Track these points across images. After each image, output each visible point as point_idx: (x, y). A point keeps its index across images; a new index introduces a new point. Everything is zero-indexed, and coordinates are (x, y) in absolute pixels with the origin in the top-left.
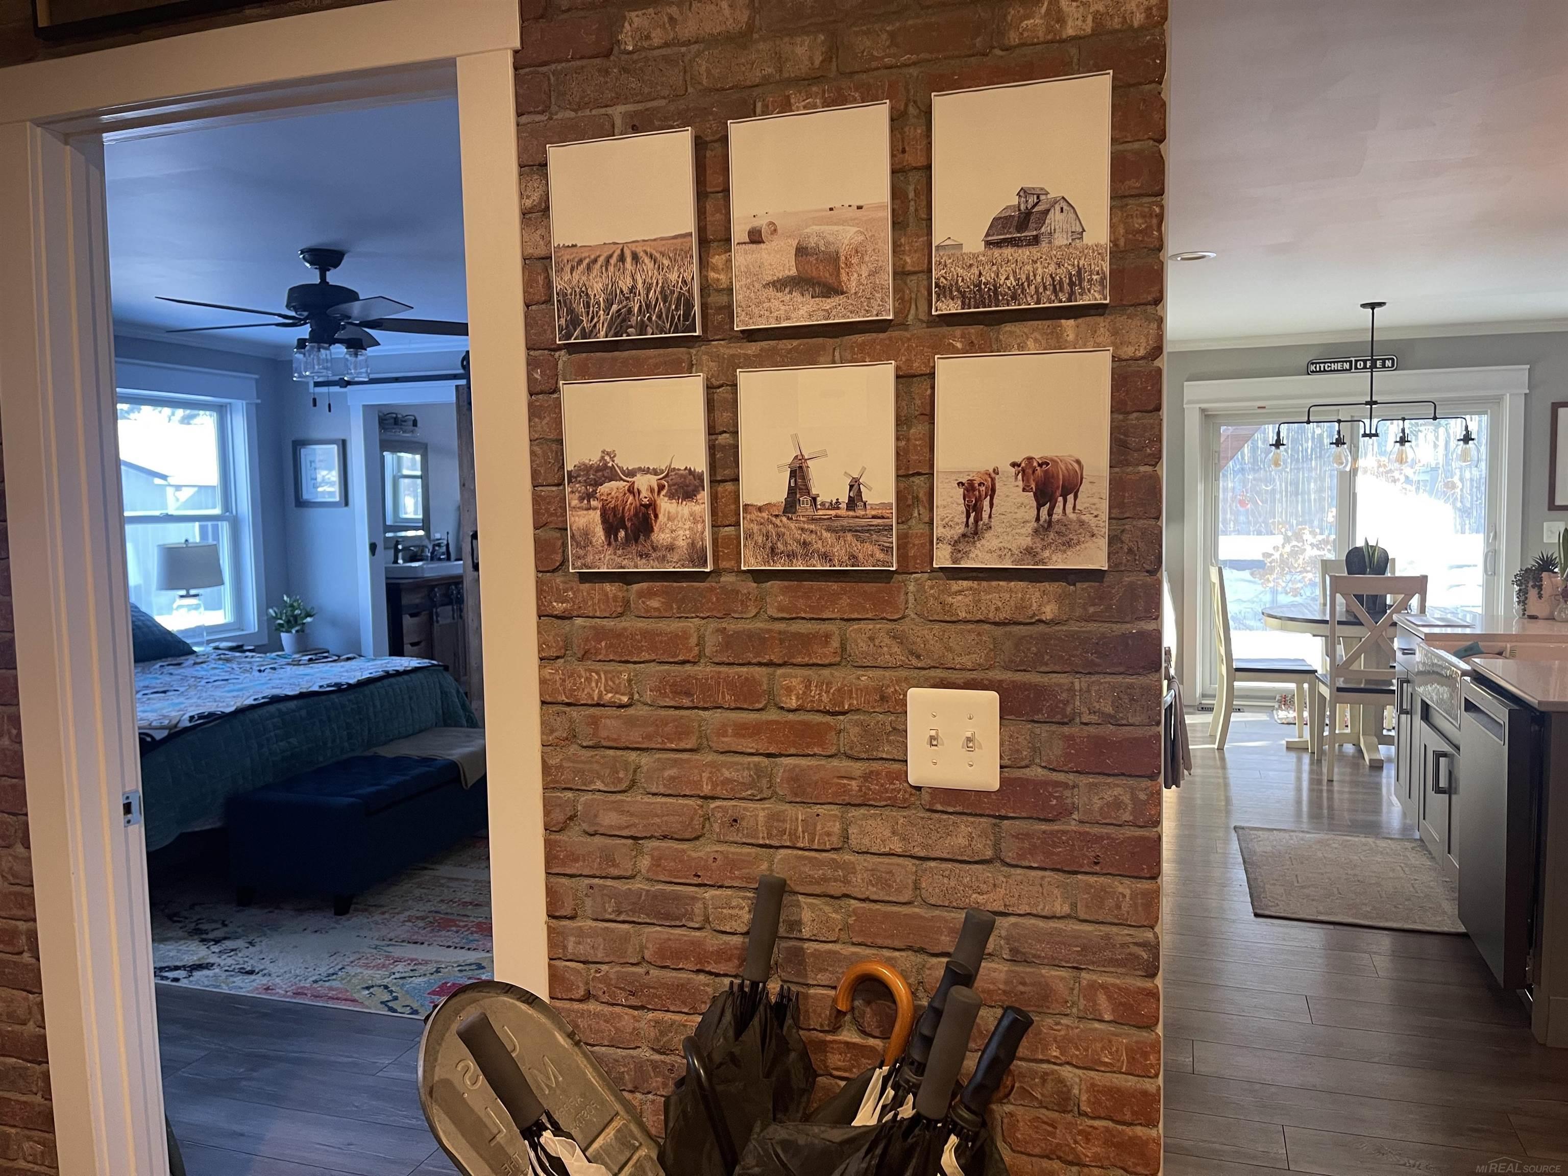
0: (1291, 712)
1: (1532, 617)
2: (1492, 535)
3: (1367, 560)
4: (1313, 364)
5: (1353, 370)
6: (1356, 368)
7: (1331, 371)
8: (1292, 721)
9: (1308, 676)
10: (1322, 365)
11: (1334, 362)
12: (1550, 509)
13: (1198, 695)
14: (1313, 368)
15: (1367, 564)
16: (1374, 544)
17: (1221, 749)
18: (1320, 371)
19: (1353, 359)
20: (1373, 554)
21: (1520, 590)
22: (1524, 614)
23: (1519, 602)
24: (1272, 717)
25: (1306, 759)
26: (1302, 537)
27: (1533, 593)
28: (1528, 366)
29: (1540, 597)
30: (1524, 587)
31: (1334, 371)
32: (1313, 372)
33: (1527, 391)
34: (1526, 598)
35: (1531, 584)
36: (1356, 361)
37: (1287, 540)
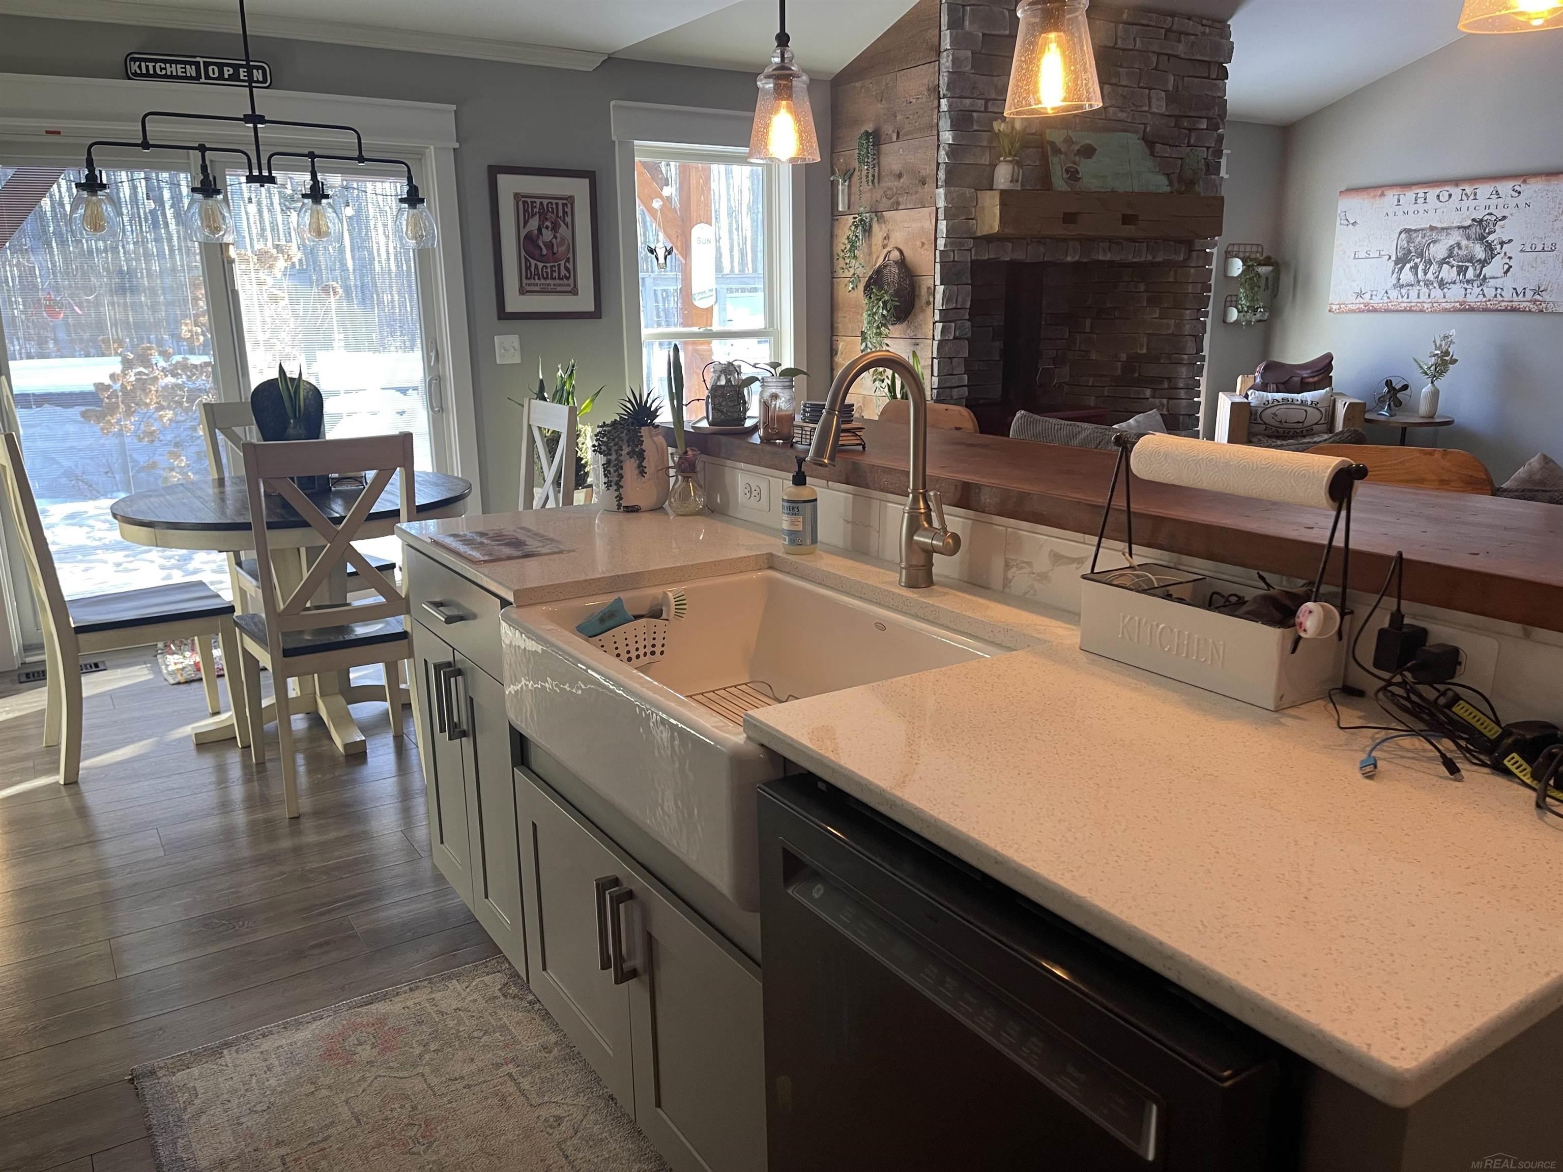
0: (188, 654)
1: (632, 510)
2: (433, 354)
3: (287, 404)
4: (135, 60)
5: (203, 80)
6: (207, 77)
7: (166, 76)
8: (193, 676)
9: (219, 620)
10: (151, 65)
11: (171, 62)
12: (500, 318)
13: (16, 650)
14: (135, 67)
15: (289, 411)
16: (296, 376)
17: (72, 782)
18: (148, 75)
19: (201, 60)
20: (297, 391)
21: (609, 462)
22: (619, 506)
23: (608, 485)
24: (157, 670)
25: (234, 759)
26: (149, 361)
27: (630, 467)
28: (454, 107)
29: (642, 473)
30: (613, 457)
31: (171, 77)
32: (135, 74)
33: (457, 145)
34: (621, 476)
35: (626, 450)
36: (207, 65)
37: (127, 364)
